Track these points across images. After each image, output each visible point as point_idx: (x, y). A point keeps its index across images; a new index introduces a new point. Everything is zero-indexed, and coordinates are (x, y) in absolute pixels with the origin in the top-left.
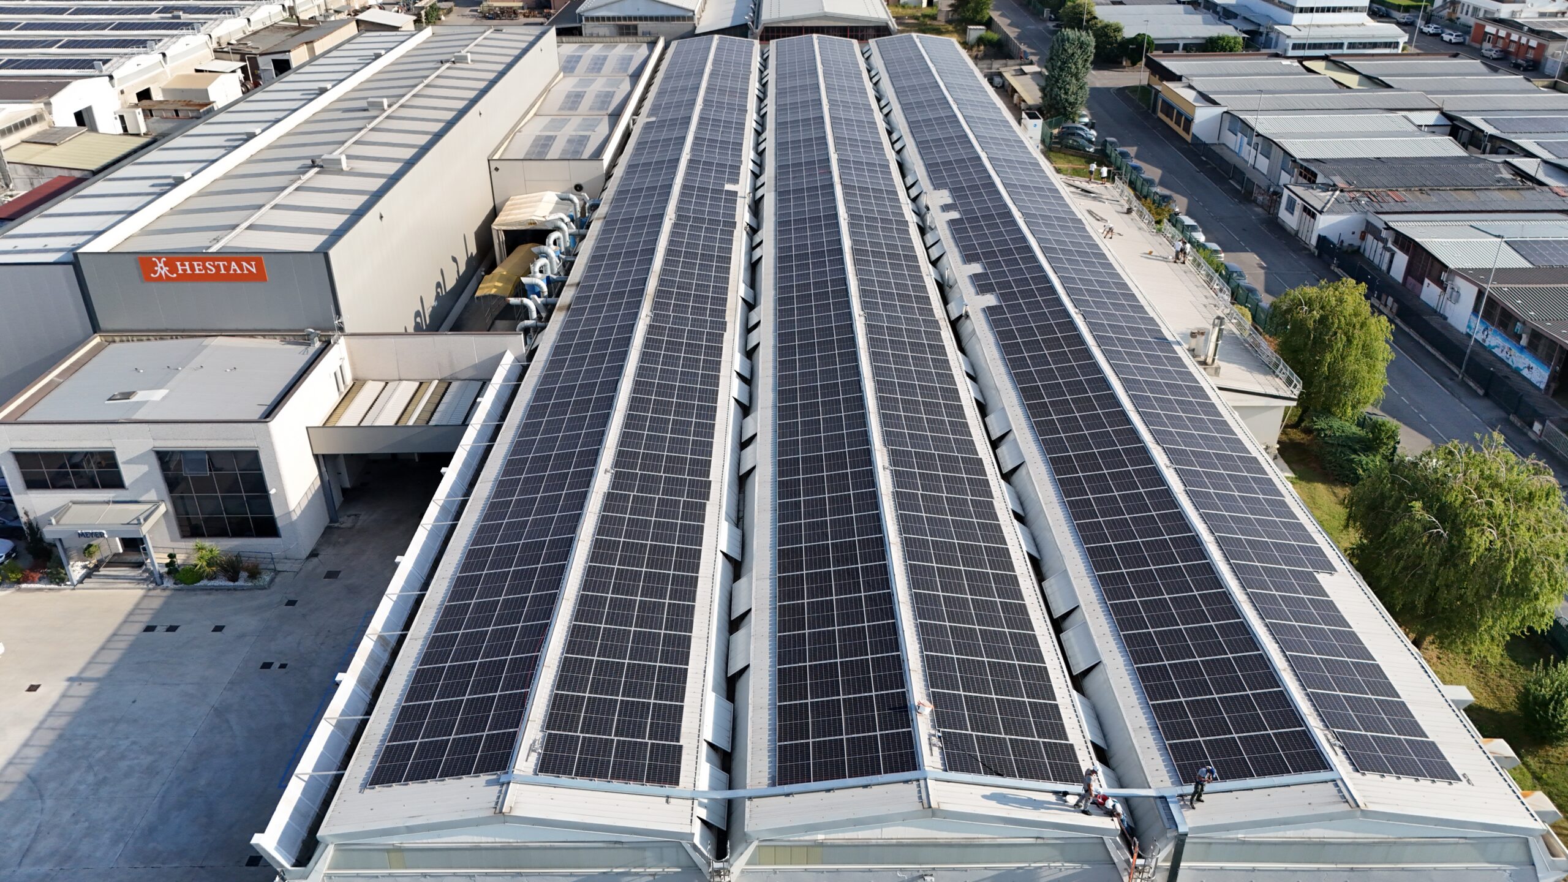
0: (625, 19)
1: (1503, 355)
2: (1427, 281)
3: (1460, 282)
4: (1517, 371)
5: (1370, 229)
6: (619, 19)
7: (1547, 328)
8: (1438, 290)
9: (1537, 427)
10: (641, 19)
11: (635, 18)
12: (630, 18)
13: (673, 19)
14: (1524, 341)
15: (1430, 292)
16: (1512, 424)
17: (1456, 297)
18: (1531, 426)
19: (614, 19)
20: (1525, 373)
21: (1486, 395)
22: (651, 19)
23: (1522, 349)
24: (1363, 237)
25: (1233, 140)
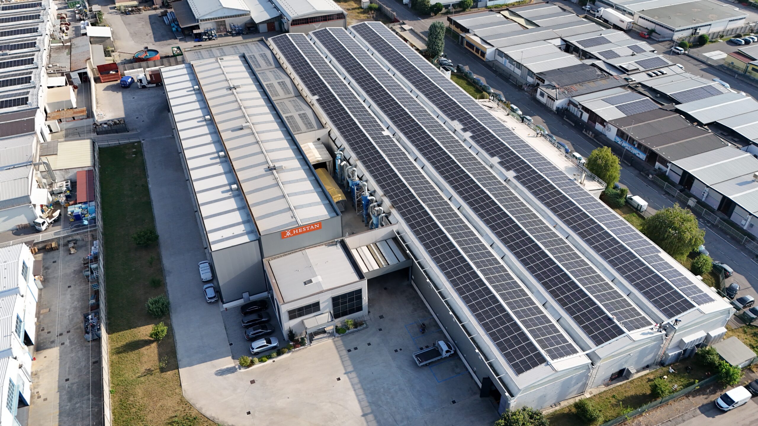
0: (219, 18)
1: (629, 149)
2: (597, 123)
3: (610, 125)
4: (635, 154)
5: (571, 102)
6: (216, 18)
7: (643, 142)
8: (602, 127)
9: (651, 176)
10: (226, 17)
11: (224, 17)
12: (221, 18)
13: (241, 15)
14: (636, 146)
15: (598, 127)
16: (642, 175)
17: (609, 129)
18: (649, 176)
19: (214, 19)
20: (637, 155)
21: (631, 165)
22: (231, 17)
23: (636, 148)
24: (568, 105)
25: (502, 60)
